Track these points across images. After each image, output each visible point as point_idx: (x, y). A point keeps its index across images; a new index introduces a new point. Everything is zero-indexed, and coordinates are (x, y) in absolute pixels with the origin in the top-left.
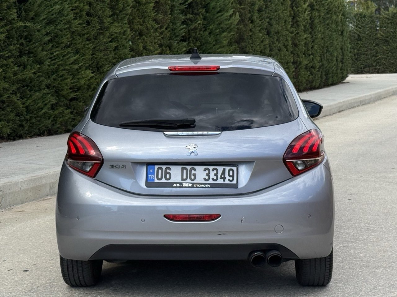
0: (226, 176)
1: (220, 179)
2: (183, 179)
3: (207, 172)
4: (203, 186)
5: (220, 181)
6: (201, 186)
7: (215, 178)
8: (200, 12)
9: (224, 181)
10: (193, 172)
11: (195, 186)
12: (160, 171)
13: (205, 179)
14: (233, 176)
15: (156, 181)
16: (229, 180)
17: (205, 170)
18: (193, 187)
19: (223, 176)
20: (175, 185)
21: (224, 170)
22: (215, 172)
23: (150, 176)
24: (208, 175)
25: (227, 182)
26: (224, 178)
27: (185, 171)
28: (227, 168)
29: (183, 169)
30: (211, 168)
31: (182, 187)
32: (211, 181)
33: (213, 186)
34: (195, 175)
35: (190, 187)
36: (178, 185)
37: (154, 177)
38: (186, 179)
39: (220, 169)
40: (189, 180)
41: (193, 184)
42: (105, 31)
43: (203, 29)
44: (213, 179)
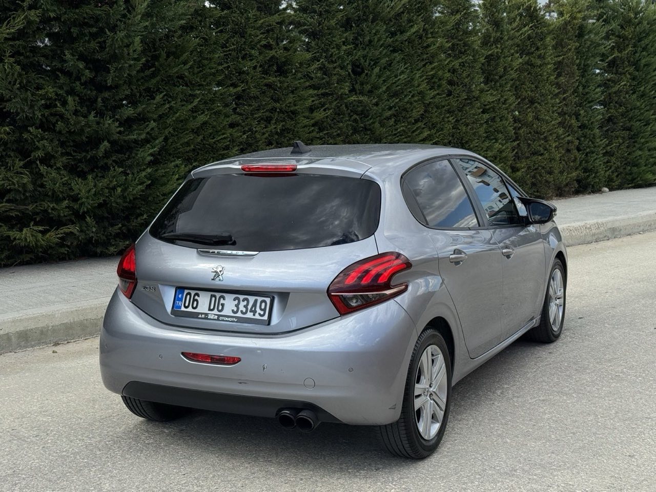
0: (257, 310)
1: (250, 312)
2: (210, 310)
3: (236, 302)
4: (229, 319)
5: (250, 315)
6: (227, 319)
7: (244, 310)
8: (627, 71)
9: (254, 315)
10: (222, 301)
11: (221, 318)
12: (188, 296)
13: (233, 311)
14: (264, 310)
15: (183, 309)
16: (259, 314)
17: (235, 300)
18: (218, 319)
19: (253, 309)
20: (200, 316)
21: (256, 301)
22: (245, 303)
23: (178, 302)
24: (237, 306)
25: (257, 317)
26: (254, 312)
27: (213, 299)
28: (260, 299)
29: (212, 296)
30: (242, 297)
31: (207, 319)
32: (239, 314)
33: (240, 320)
34: (223, 305)
35: (215, 319)
36: (203, 316)
37: (181, 304)
38: (213, 310)
39: (252, 299)
40: (215, 312)
41: (219, 316)
42: (475, 101)
43: (631, 92)
44: (242, 311)
